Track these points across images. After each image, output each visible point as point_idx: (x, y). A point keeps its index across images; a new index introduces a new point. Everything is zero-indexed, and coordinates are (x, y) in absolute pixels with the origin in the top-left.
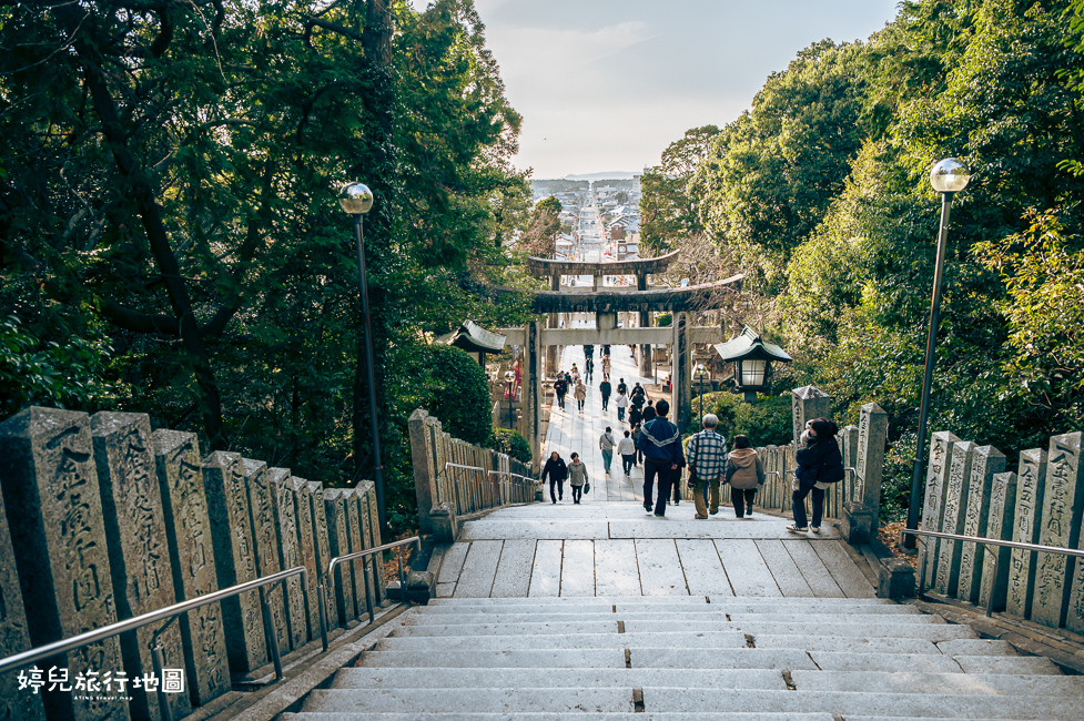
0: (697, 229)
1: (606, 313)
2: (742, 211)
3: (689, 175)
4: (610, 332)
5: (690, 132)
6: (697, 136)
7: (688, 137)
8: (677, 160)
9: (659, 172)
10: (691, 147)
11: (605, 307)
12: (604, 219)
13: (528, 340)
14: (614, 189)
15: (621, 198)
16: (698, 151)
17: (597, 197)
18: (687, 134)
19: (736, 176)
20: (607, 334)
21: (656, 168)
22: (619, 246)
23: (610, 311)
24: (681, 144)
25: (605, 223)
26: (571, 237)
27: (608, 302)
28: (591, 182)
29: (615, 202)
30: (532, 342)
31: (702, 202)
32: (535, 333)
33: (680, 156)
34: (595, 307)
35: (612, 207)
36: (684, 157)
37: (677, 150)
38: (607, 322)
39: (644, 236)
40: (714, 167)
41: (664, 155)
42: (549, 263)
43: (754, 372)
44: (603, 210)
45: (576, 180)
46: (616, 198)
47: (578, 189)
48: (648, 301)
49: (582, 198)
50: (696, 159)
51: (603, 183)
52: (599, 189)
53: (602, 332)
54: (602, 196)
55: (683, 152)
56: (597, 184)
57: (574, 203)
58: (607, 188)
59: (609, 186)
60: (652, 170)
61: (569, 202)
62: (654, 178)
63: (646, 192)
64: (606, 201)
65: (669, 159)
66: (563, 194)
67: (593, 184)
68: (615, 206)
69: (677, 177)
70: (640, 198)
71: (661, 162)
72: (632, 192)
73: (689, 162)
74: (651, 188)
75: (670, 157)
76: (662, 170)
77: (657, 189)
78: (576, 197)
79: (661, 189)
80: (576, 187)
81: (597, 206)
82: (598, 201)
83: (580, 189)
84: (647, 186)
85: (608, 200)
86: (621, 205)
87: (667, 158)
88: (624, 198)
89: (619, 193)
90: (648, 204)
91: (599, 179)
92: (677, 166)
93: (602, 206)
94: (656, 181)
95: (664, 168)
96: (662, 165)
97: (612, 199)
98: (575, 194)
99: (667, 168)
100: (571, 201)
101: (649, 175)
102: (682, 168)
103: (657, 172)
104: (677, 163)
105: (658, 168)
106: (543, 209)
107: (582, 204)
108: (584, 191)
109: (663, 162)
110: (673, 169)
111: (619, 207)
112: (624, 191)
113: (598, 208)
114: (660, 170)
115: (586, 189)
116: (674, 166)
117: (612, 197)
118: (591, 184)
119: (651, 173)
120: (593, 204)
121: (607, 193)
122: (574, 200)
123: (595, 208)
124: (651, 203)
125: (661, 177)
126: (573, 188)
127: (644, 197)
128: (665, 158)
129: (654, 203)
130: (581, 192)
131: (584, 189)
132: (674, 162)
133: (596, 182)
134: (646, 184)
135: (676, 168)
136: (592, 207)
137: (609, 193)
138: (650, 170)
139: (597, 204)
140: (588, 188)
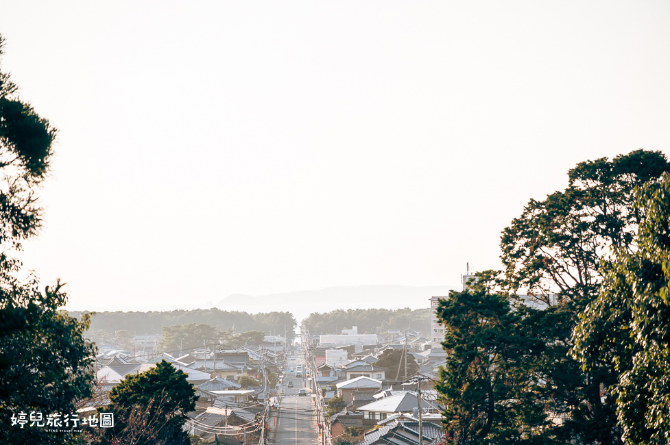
3: (583, 295)
5: (584, 170)
6: (606, 181)
7: (580, 184)
8: (547, 251)
9: (494, 289)
10: (589, 214)
12: (340, 431)
15: (395, 366)
16: (611, 226)
17: (318, 363)
18: (574, 175)
21: (487, 276)
24: (559, 204)
28: (300, 317)
29: (375, 380)
31: (624, 379)
33: (556, 239)
35: (367, 395)
36: (570, 245)
37: (546, 221)
41: (508, 238)
44: (337, 405)
46: (379, 365)
49: (273, 371)
50: (604, 249)
52: (324, 339)
54: (335, 359)
55: (565, 228)
56: (318, 323)
57: (246, 383)
58: (352, 336)
59: (355, 328)
60: (473, 284)
61: (230, 378)
62: (480, 307)
63: (459, 350)
64: (348, 376)
65: (523, 250)
66: (212, 354)
67: (306, 322)
68: (376, 390)
69: (548, 302)
70: (441, 368)
71: (501, 260)
72: (427, 347)
73: (586, 259)
74: (473, 337)
75: (527, 245)
76: (505, 283)
77: (490, 339)
78: (251, 363)
79: (502, 340)
80: (255, 333)
81: (320, 390)
82: (321, 375)
83: (267, 338)
84: (458, 331)
85: (353, 372)
86: (394, 389)
87: (516, 248)
88: (403, 367)
89: (387, 352)
90: (465, 387)
91: (326, 308)
92: (548, 271)
93: (334, 389)
94: (488, 316)
95: (510, 276)
96: (504, 268)
97: (367, 369)
98: (251, 356)
99: (519, 276)
100: (236, 376)
101: (464, 297)
102: (565, 275)
103: (489, 288)
104: (550, 261)
105: (492, 276)
106: (135, 400)
107: (273, 386)
108: (279, 344)
109: (506, 258)
110: (536, 279)
111: (389, 394)
112: (402, 343)
113: (321, 397)
114: (498, 281)
115: (283, 340)
116: (541, 271)
117: (365, 364)
118: (299, 324)
119: (472, 291)
120: (308, 384)
121: (350, 350)
122: (245, 374)
123: (313, 396)
124: (473, 384)
125: (502, 304)
126: (243, 335)
127: (452, 364)
128: (511, 248)
129: (485, 383)
130: (270, 348)
131: (278, 338)
132: (540, 257)
133: (315, 317)
134: (456, 323)
135: (546, 274)
136: (303, 394)
137: (358, 351)
138: (468, 284)
139: (320, 383)
140: (292, 335)
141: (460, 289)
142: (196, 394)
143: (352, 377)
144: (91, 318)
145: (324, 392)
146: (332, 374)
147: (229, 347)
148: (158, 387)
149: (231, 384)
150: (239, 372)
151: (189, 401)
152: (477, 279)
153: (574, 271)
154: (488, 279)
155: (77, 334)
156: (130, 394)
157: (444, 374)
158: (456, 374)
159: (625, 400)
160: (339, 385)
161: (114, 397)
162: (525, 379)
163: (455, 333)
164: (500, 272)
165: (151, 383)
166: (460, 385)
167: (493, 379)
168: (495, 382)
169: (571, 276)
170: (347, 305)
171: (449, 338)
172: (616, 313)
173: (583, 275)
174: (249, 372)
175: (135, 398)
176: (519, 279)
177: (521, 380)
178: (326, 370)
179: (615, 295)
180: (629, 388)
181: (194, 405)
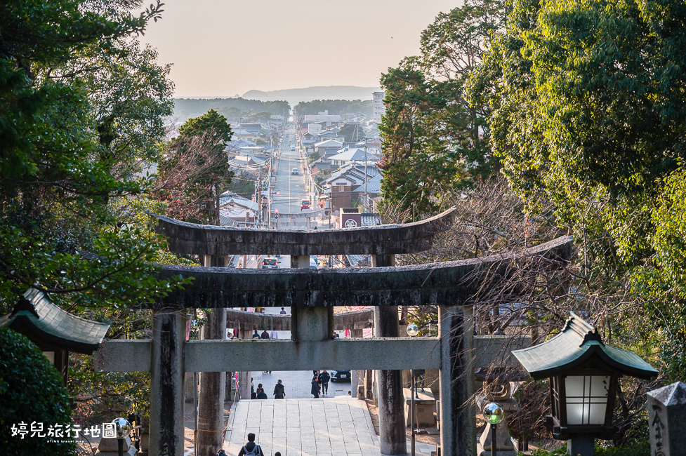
0: (488, 171)
1: (311, 309)
2: (566, 119)
4: (319, 346)
8: (449, 45)
9: (416, 68)
10: (476, 22)
11: (308, 297)
12: (317, 172)
13: (158, 361)
14: (336, 118)
15: (351, 134)
17: (304, 132)
19: (555, 55)
20: (312, 350)
21: (412, 60)
22: (345, 218)
23: (319, 304)
24: (457, 16)
25: (319, 181)
26: (253, 204)
27: (314, 287)
28: (293, 104)
29: (339, 142)
30: (167, 366)
31: (495, 114)
32: (172, 348)
33: (455, 38)
34: (289, 297)
35: (333, 150)
37: (450, 27)
38: (312, 327)
39: (389, 187)
40: (515, 45)
41: (426, 36)
42: (204, 231)
43: (587, 399)
44: (315, 156)
45: (264, 99)
46: (341, 133)
47: (266, 117)
48: (390, 286)
49: (276, 136)
51: (316, 107)
52: (307, 118)
53: (304, 348)
54: (314, 130)
55: (461, 31)
56: (304, 108)
57: (259, 143)
58: (324, 116)
59: (326, 111)
60: (403, 64)
61: (249, 140)
62: (408, 78)
63: (394, 104)
64: (322, 140)
65: (435, 45)
66: (239, 125)
67: (296, 107)
68: (339, 148)
69: (449, 77)
70: (382, 116)
71: (420, 50)
72: (370, 124)
73: (472, 51)
74: (402, 97)
75: (437, 41)
76: (423, 65)
77: (413, 98)
78: (263, 131)
79: (420, 99)
80: (265, 113)
81: (304, 147)
82: (305, 139)
83: (272, 117)
84: (393, 93)
85: (325, 137)
86: (350, 147)
87: (431, 43)
88: (355, 134)
89: (346, 125)
90: (396, 128)
91: (309, 99)
92: (450, 57)
93: (313, 147)
94: (412, 83)
95: (426, 61)
96: (423, 55)
97: (334, 135)
98: (262, 127)
99: (431, 60)
100: (253, 138)
101: (397, 72)
102: (460, 61)
103: (413, 67)
104: (451, 51)
105: (415, 60)
106: (195, 134)
107: (276, 145)
108: (279, 120)
109: (424, 49)
110: (442, 62)
111: (347, 150)
112: (355, 121)
113: (305, 152)
114: (419, 63)
115: (282, 118)
116: (445, 57)
117: (332, 132)
118: (292, 108)
119: (402, 69)
120: (297, 145)
121: (324, 124)
122: (259, 137)
123: (300, 151)
124: (401, 125)
125: (420, 77)
126: (258, 114)
127: (389, 113)
128: (427, 43)
129: (409, 125)
130: (274, 122)
131: (279, 117)
132: (445, 48)
133: (302, 104)
134: (392, 88)
135: (448, 59)
136: (293, 150)
137: (328, 125)
138: (400, 64)
139: (305, 144)
140: (288, 115)
141: (395, 67)
142: (232, 131)
143: (324, 140)
144: (172, 67)
145: (307, 149)
146: (312, 138)
147: (249, 121)
148: (208, 126)
149: (250, 143)
150: (256, 136)
151: (227, 135)
152: (406, 61)
153: (465, 58)
154: (412, 61)
155: (162, 77)
156: (192, 130)
157: (383, 119)
158: (391, 119)
159: (495, 127)
160: (316, 145)
161: (182, 132)
162: (433, 124)
163: (391, 94)
164: (420, 57)
165: (204, 123)
166: (393, 126)
167: (414, 123)
168: (415, 124)
169: (464, 61)
170: (321, 98)
171: (387, 97)
172: (491, 72)
173: (471, 61)
174: (261, 136)
175: (195, 132)
176: (431, 62)
177: (431, 125)
178: (308, 136)
179: (492, 61)
180: (498, 119)
181: (231, 137)
